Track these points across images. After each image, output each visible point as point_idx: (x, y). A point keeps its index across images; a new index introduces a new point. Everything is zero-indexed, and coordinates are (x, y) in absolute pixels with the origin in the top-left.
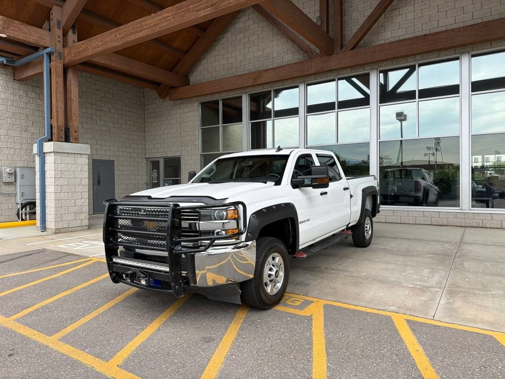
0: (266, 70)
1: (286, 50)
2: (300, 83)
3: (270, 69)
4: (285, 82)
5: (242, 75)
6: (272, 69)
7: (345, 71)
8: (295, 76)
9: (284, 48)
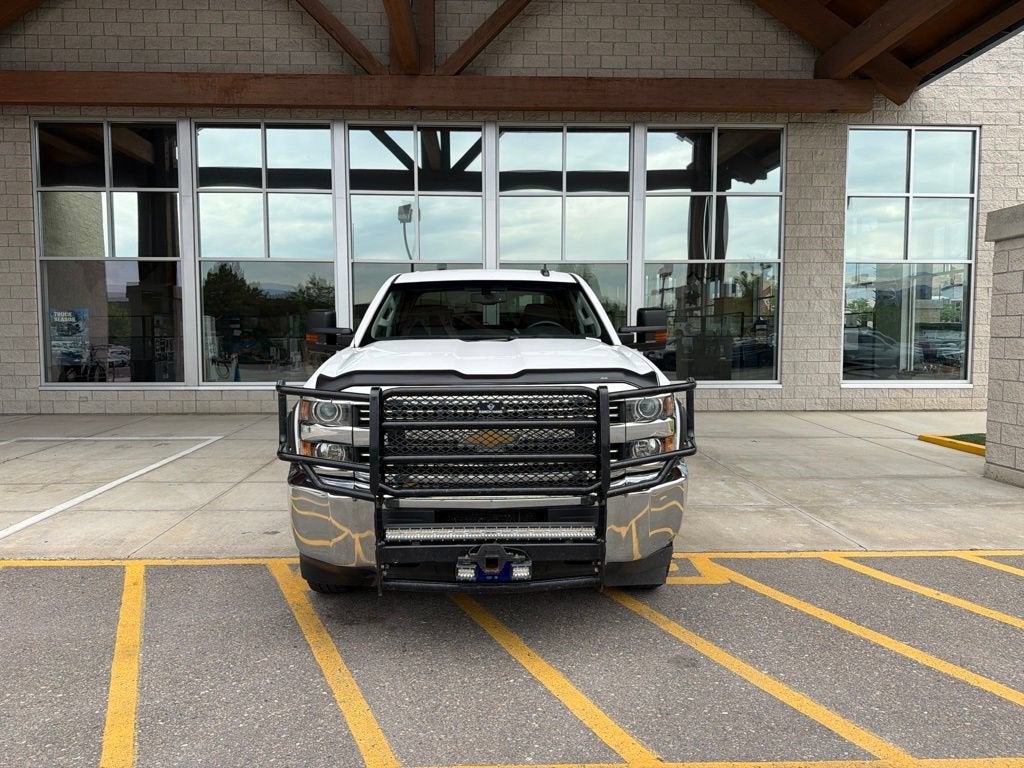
0: (257, 77)
1: (300, 42)
2: (333, 120)
3: (267, 75)
4: (296, 112)
5: (187, 74)
6: (273, 75)
7: (434, 115)
8: (333, 103)
9: (292, 33)
